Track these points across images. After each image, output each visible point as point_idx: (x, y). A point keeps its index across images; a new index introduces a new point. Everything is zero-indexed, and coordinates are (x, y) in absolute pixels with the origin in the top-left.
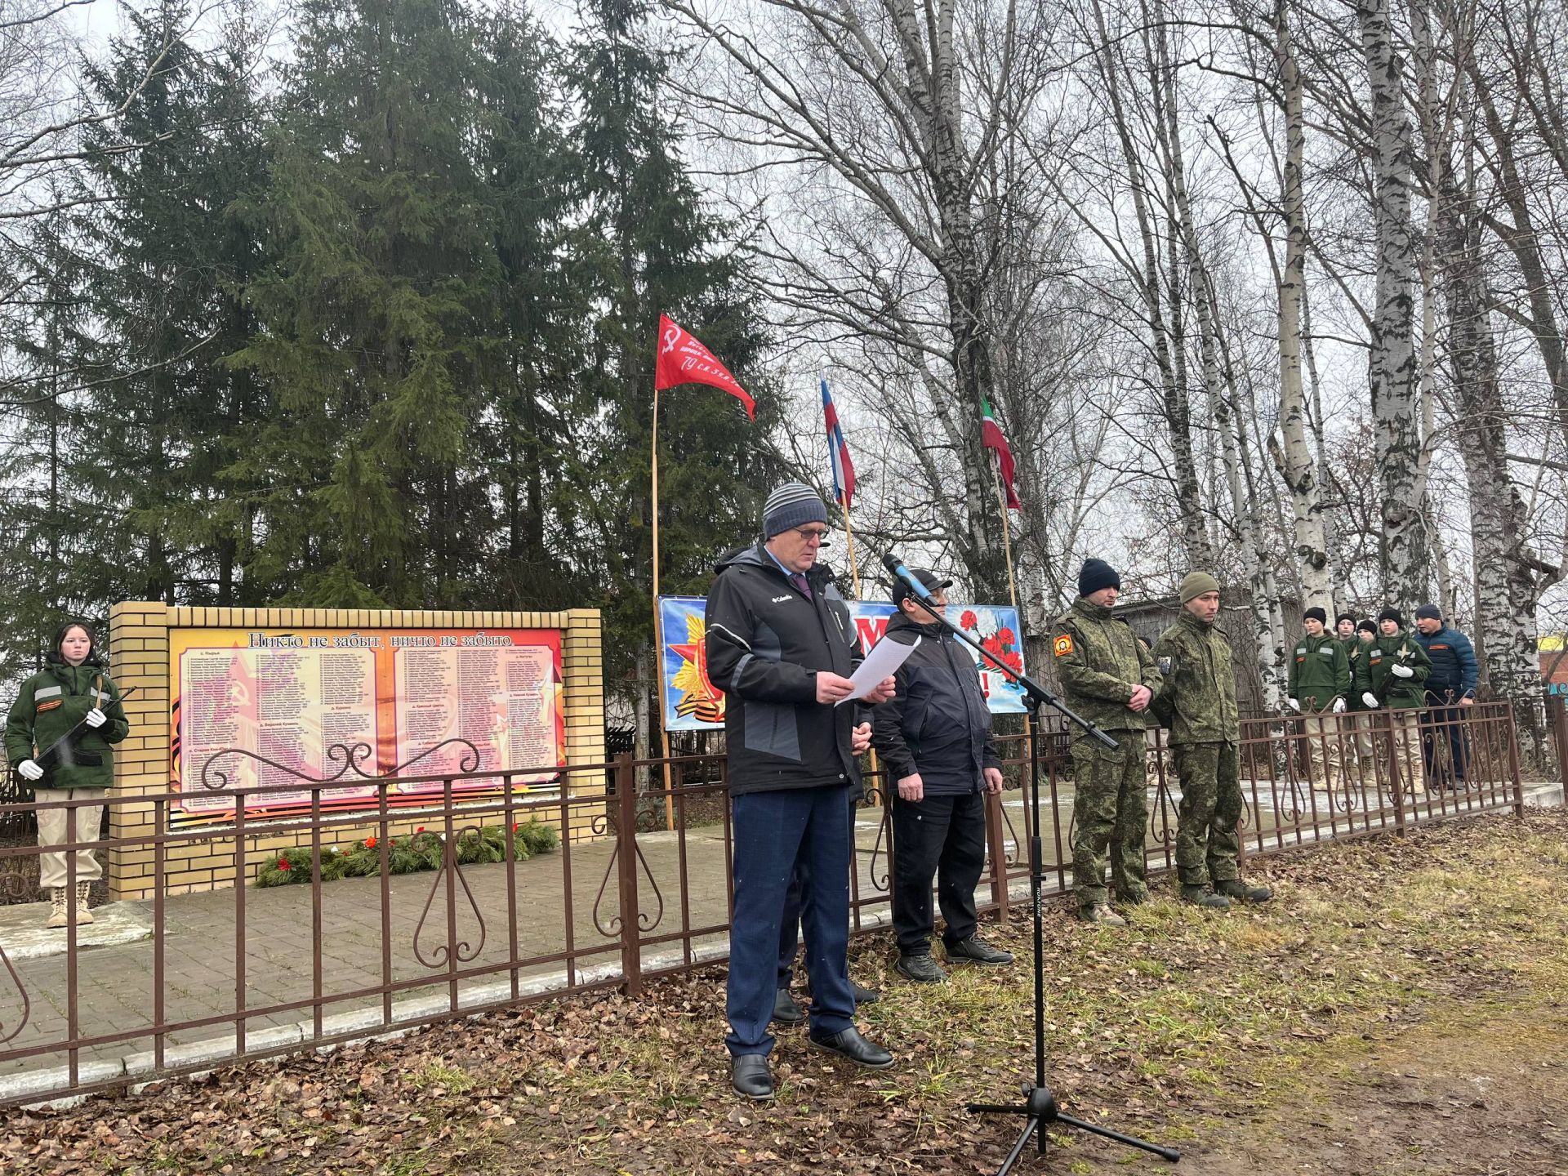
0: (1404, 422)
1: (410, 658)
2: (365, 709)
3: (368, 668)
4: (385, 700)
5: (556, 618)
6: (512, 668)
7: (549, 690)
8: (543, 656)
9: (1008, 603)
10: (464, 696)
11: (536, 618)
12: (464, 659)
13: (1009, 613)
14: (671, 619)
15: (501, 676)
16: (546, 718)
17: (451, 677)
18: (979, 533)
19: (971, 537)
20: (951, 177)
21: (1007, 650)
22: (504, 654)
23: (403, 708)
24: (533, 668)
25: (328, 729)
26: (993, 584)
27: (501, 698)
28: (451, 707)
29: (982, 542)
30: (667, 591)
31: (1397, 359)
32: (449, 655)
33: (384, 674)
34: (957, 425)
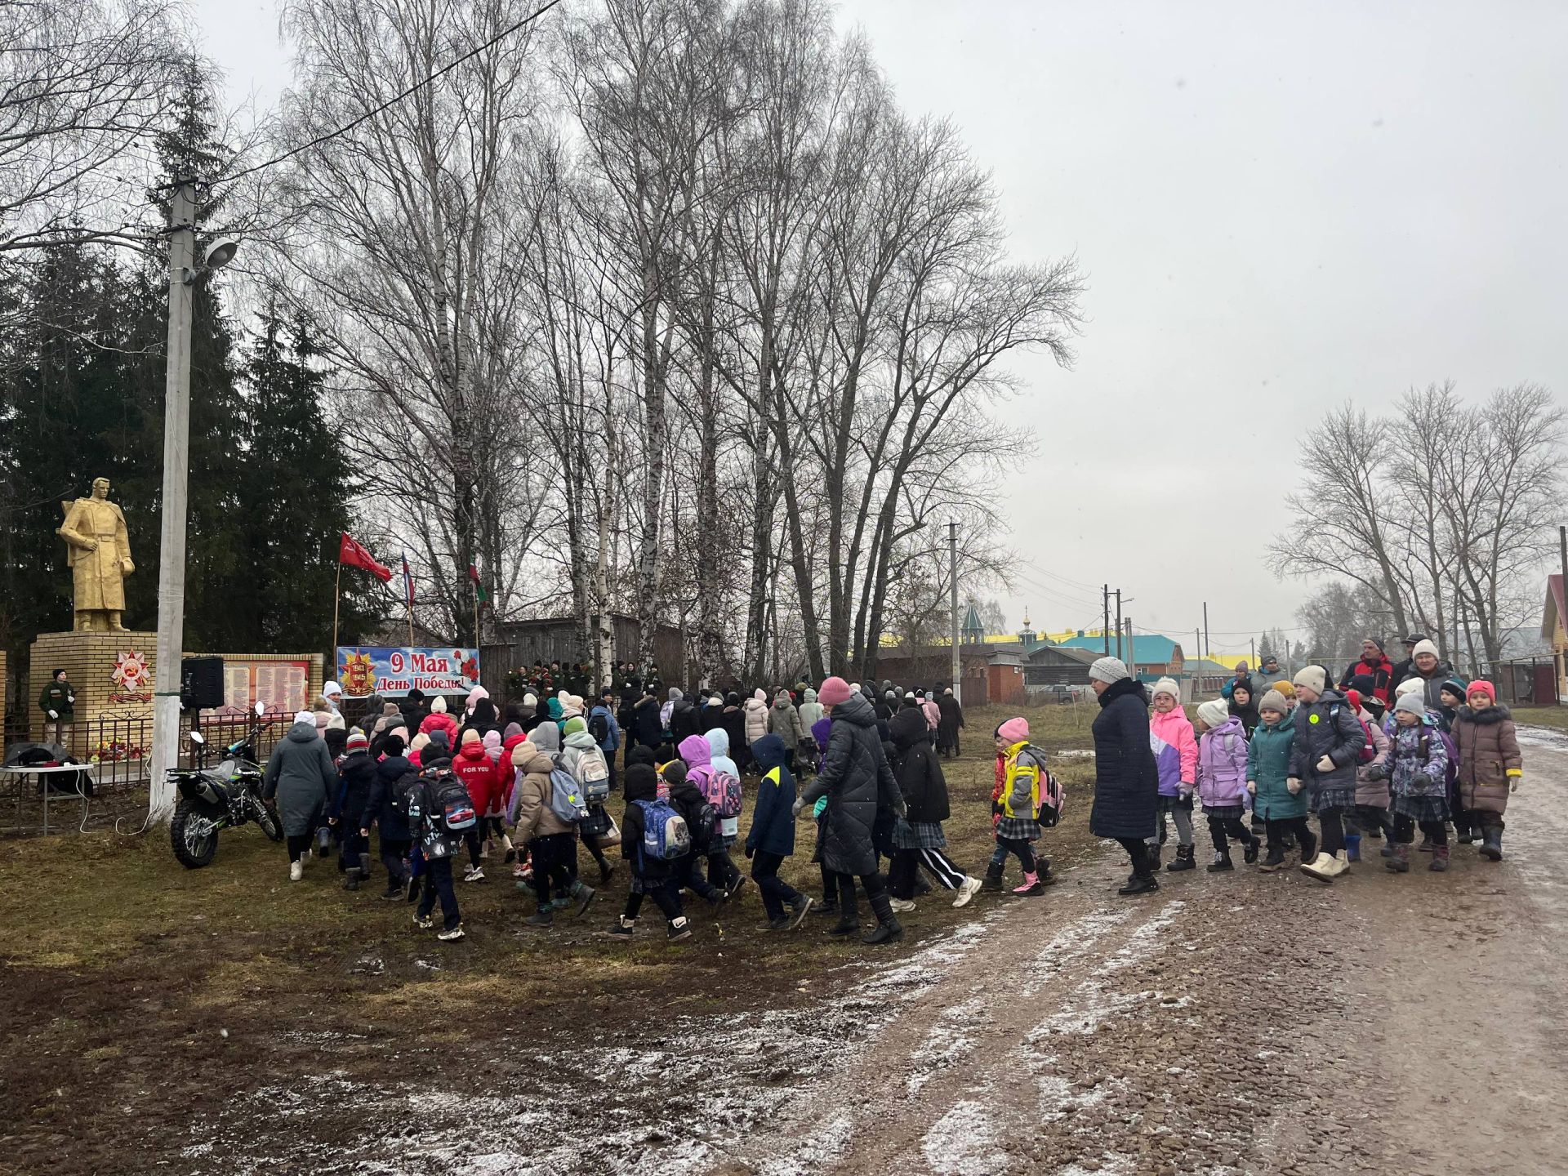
0: (652, 575)
1: (261, 671)
2: (246, 689)
3: (248, 675)
4: (253, 686)
5: (308, 656)
6: (292, 674)
7: (304, 683)
8: (302, 671)
9: (475, 647)
10: (276, 686)
11: (301, 656)
12: (277, 672)
13: (475, 652)
14: (340, 655)
15: (288, 678)
16: (302, 693)
17: (273, 678)
18: (461, 603)
19: (457, 603)
20: (461, 424)
21: (473, 667)
22: (290, 670)
23: (258, 689)
24: (300, 675)
25: (235, 696)
26: (467, 629)
27: (288, 686)
28: (272, 688)
29: (463, 608)
30: (338, 645)
31: (650, 549)
32: (272, 670)
33: (252, 677)
34: (455, 548)
